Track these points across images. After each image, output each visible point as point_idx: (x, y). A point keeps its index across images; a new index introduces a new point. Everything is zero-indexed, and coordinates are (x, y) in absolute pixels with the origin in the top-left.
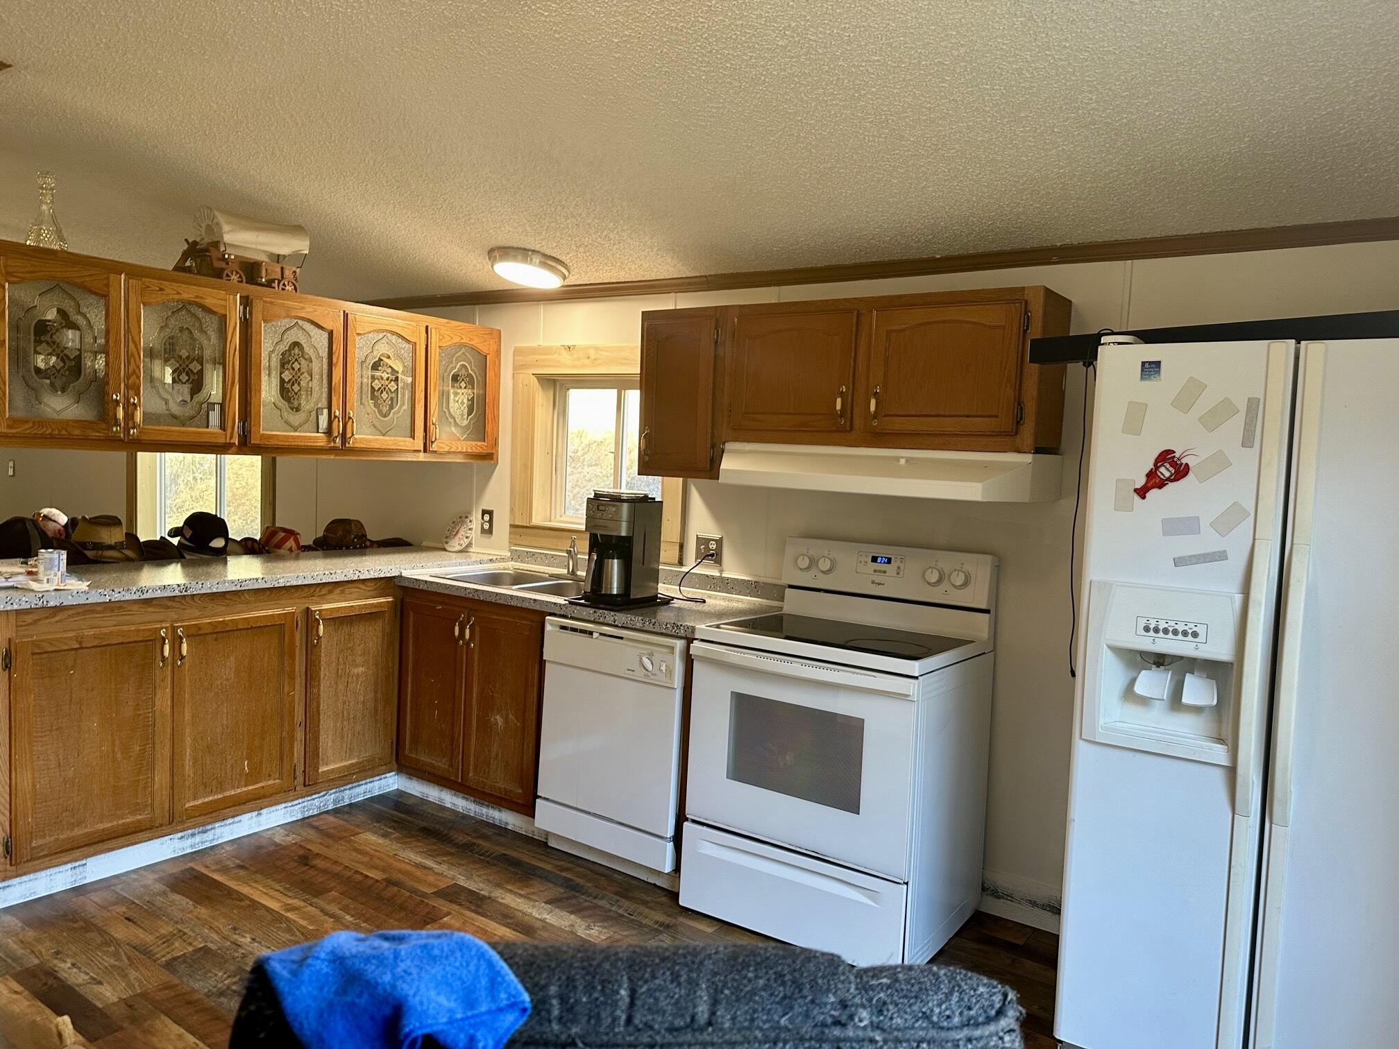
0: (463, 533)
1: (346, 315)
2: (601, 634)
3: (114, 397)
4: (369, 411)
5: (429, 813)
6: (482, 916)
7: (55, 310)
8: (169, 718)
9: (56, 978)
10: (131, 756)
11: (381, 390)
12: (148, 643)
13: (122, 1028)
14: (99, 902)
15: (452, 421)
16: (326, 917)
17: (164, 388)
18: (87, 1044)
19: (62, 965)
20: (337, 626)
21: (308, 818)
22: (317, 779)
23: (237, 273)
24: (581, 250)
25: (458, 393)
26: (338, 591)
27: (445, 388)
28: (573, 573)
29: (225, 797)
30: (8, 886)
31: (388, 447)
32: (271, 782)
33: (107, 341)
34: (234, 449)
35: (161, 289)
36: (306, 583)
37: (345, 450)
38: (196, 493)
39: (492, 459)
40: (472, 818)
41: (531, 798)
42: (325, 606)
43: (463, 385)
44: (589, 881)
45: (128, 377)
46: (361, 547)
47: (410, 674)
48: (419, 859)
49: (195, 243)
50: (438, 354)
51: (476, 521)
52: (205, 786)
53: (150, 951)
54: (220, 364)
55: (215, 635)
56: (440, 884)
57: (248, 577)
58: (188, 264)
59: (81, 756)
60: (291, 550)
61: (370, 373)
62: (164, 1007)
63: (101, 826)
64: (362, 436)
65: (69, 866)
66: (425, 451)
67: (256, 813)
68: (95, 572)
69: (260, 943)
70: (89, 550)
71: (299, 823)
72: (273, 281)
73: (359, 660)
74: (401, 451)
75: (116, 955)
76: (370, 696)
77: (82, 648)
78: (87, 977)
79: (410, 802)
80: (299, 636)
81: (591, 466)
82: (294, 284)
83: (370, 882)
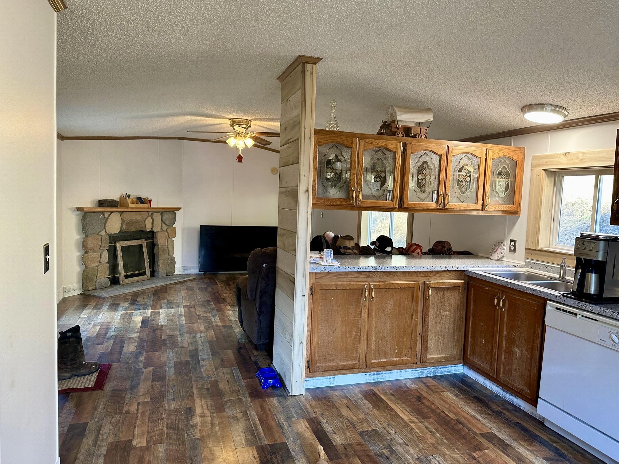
0: (500, 251)
1: (448, 147)
2: (582, 316)
3: (352, 188)
4: (456, 191)
5: (478, 389)
6: (506, 455)
7: (334, 155)
8: (367, 323)
9: (321, 426)
10: (352, 336)
11: (463, 181)
12: (360, 290)
13: (342, 458)
14: (338, 396)
15: (497, 195)
16: (428, 431)
17: (371, 184)
18: (329, 461)
19: (323, 421)
20: (437, 291)
21: (422, 378)
22: (426, 361)
23: (402, 133)
24: (578, 99)
25: (501, 181)
26: (438, 275)
27: (494, 179)
28: (563, 277)
29: (387, 361)
30: (308, 380)
31: (464, 208)
32: (406, 358)
33: (351, 166)
34: (396, 210)
35: (371, 143)
36: (424, 270)
37: (444, 210)
38: (383, 225)
39: (517, 214)
40: (501, 397)
41: (535, 397)
42: (432, 282)
43: (503, 177)
44: (570, 453)
45: (358, 180)
46: (449, 254)
47: (471, 318)
48: (473, 413)
49: (386, 122)
50: (491, 162)
51: (507, 245)
52: (380, 354)
53: (355, 425)
54: (393, 173)
55: (385, 290)
56: (484, 430)
57: (400, 266)
58: (382, 131)
59: (334, 333)
60: (418, 254)
61: (458, 173)
62: (358, 454)
63: (340, 363)
64: (453, 203)
65: (329, 377)
66: (482, 210)
67: (400, 371)
68: (343, 258)
69: (398, 435)
70: (342, 249)
71: (418, 379)
72: (416, 135)
73: (447, 308)
74: (470, 210)
75: (342, 422)
76: (452, 326)
77: (337, 289)
78: (331, 429)
79: (469, 381)
80: (420, 294)
81: (568, 216)
82: (425, 135)
83: (449, 419)
